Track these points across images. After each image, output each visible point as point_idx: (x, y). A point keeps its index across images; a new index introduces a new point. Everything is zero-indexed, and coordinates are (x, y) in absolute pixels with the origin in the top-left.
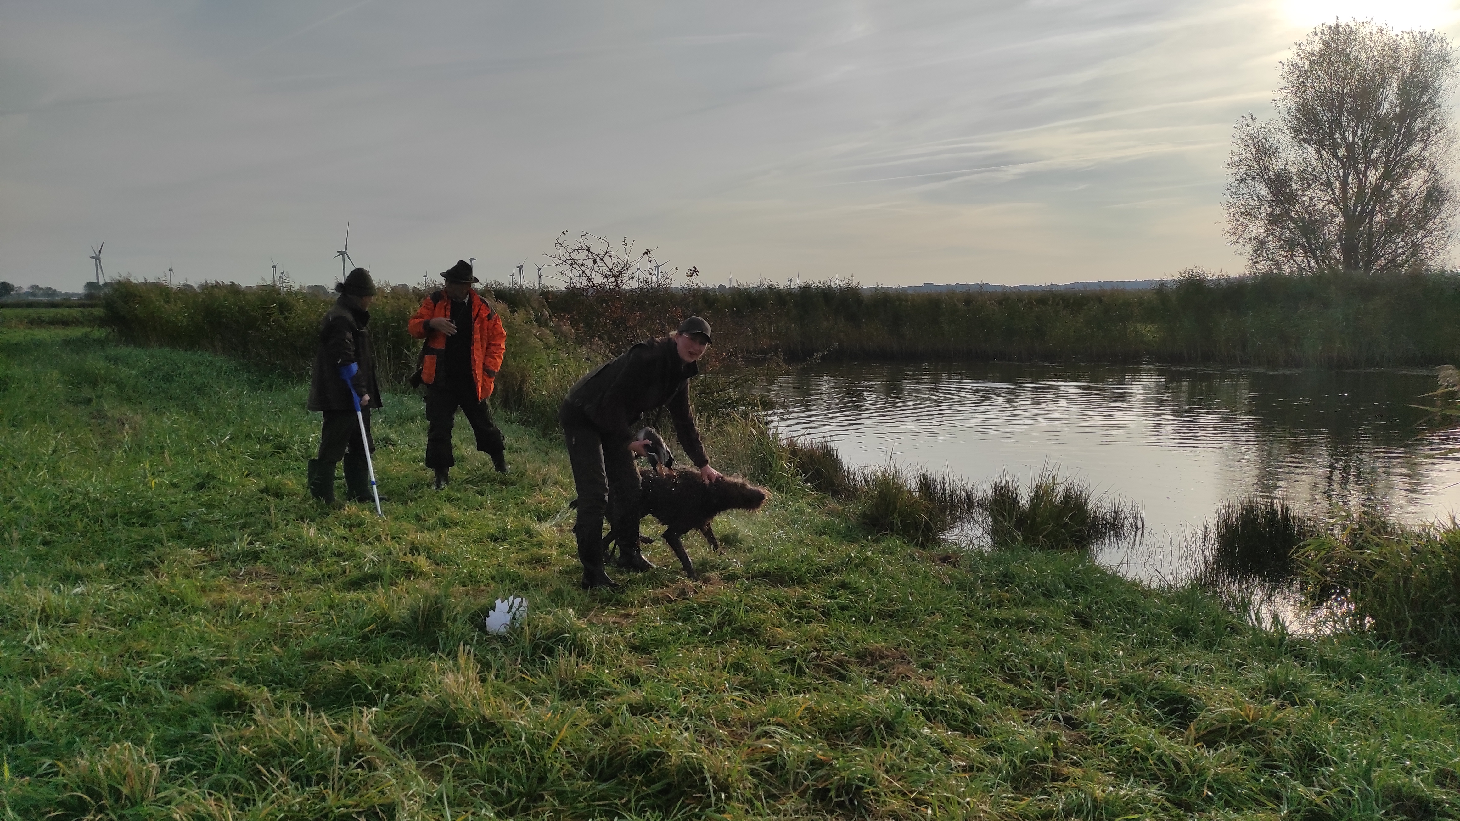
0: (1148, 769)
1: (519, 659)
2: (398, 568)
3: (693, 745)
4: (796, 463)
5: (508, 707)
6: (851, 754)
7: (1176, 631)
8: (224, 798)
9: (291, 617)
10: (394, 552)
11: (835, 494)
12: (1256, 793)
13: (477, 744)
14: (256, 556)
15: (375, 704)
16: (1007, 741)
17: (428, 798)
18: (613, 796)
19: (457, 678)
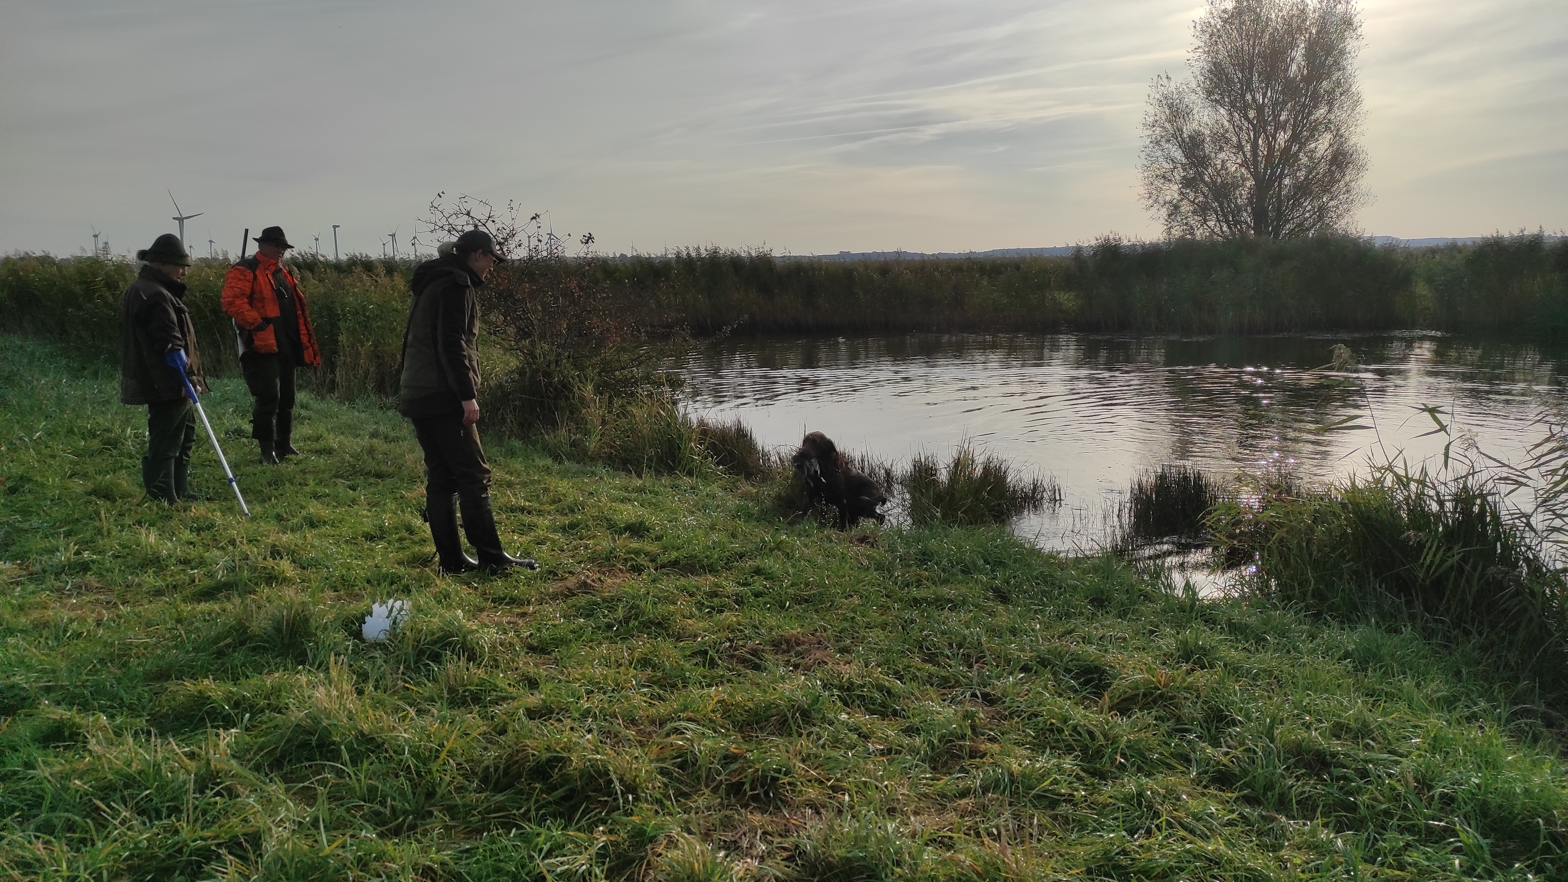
0: (1063, 740)
1: (402, 667)
2: (257, 575)
3: (597, 747)
4: (706, 444)
5: (391, 720)
6: (765, 745)
7: (1091, 602)
8: (54, 840)
9: (130, 634)
10: (251, 556)
11: (748, 476)
12: (1167, 758)
13: (354, 762)
14: (85, 567)
15: (234, 726)
16: (926, 721)
17: (300, 823)
18: (510, 806)
19: (329, 691)
